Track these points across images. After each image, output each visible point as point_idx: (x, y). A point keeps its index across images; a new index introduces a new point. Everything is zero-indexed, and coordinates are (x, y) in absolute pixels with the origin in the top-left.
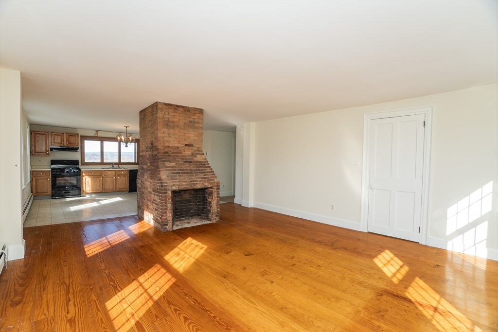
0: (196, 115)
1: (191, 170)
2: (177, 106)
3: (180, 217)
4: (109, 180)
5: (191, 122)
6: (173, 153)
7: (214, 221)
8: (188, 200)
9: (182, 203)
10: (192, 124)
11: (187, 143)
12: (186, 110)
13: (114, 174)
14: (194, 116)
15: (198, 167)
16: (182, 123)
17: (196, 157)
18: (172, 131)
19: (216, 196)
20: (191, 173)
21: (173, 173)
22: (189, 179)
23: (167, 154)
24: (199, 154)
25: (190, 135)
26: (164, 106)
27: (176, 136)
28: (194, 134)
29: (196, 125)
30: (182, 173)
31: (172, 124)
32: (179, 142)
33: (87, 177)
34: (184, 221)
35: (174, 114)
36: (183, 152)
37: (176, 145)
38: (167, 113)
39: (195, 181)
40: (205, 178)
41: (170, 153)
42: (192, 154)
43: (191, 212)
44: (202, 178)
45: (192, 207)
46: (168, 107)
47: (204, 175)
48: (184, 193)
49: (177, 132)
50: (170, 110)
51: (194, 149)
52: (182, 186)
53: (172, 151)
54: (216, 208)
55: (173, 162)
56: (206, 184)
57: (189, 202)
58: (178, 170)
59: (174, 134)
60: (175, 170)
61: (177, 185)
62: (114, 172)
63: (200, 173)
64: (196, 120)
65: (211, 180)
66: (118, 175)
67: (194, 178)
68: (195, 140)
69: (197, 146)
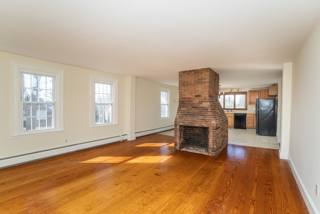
0: (203, 73)
1: (195, 113)
2: (190, 71)
3: (193, 145)
5: (199, 79)
6: (187, 101)
7: (210, 155)
8: (199, 134)
9: (195, 135)
10: (200, 81)
11: (196, 95)
12: (196, 72)
14: (202, 74)
15: (201, 111)
16: (193, 82)
17: (202, 104)
18: (186, 88)
19: (212, 135)
20: (194, 115)
21: (183, 115)
22: (191, 119)
23: (183, 103)
24: (205, 102)
25: (198, 89)
26: (182, 73)
27: (189, 91)
28: (201, 88)
29: (203, 81)
30: (188, 115)
31: (186, 84)
32: (191, 94)
34: (196, 148)
35: (188, 77)
36: (193, 101)
37: (189, 97)
38: (184, 77)
39: (195, 121)
40: (204, 120)
41: (185, 102)
42: (200, 102)
43: (201, 143)
44: (201, 119)
45: (201, 140)
46: (184, 73)
47: (203, 118)
48: (195, 129)
49: (190, 88)
50: (186, 75)
51: (202, 98)
52: (185, 123)
53: (187, 100)
54: (212, 145)
55: (185, 108)
56: (204, 124)
57: (199, 136)
58: (186, 113)
59: (188, 90)
60: (184, 113)
61: (182, 122)
63: (201, 115)
64: (203, 77)
65: (208, 122)
67: (195, 119)
68: (202, 92)
69: (204, 96)
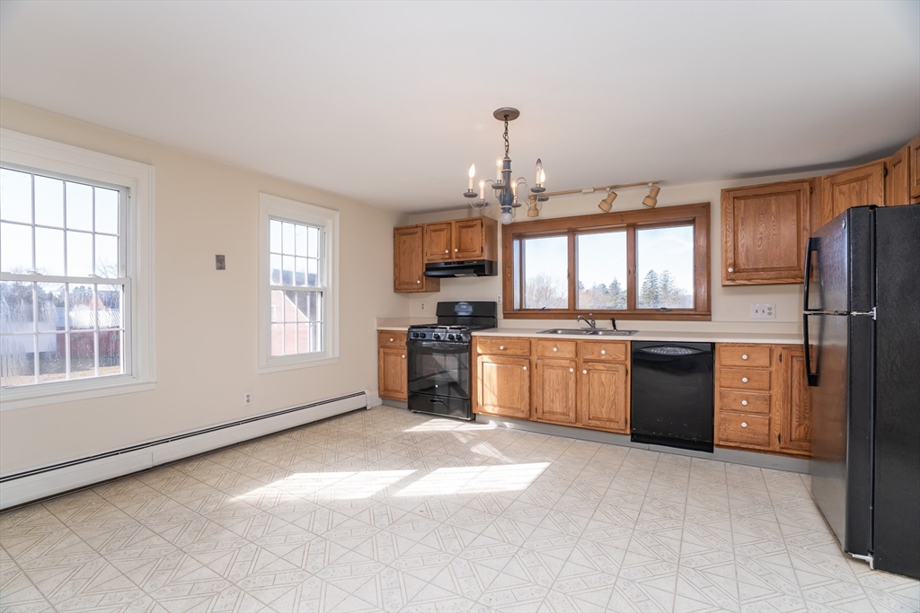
4: (552, 376)
13: (572, 355)
33: (486, 358)
62: (571, 347)
66: (586, 361)
